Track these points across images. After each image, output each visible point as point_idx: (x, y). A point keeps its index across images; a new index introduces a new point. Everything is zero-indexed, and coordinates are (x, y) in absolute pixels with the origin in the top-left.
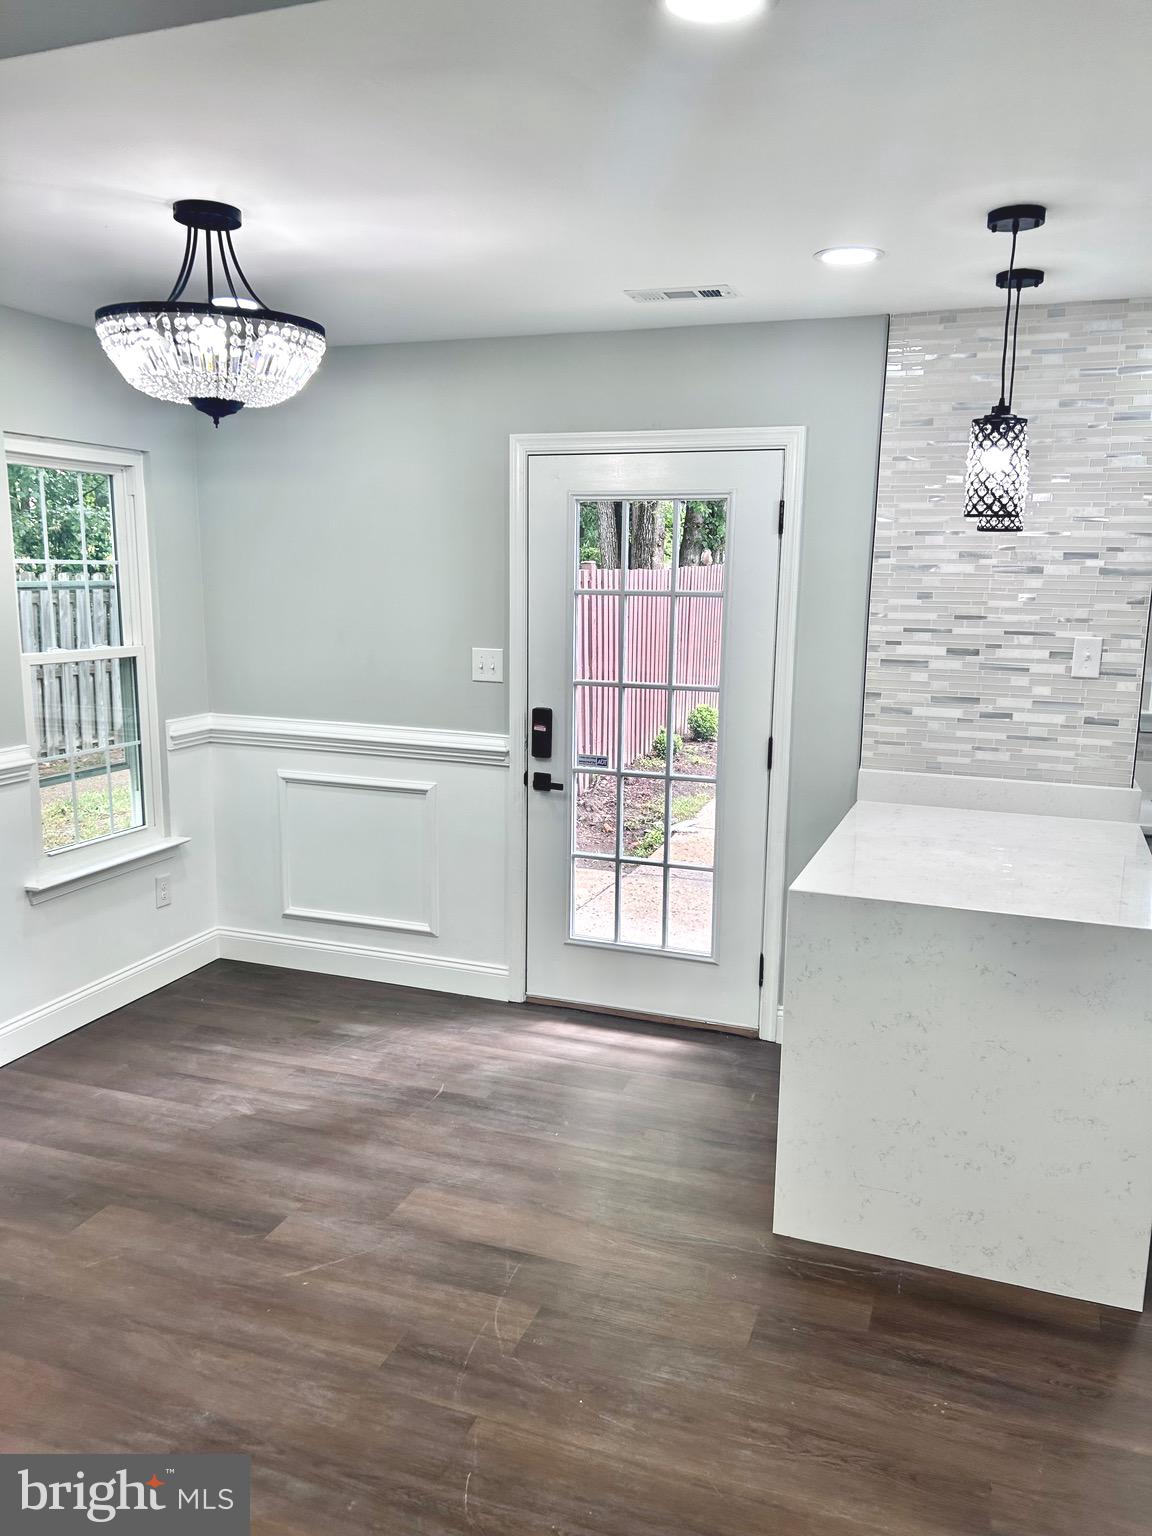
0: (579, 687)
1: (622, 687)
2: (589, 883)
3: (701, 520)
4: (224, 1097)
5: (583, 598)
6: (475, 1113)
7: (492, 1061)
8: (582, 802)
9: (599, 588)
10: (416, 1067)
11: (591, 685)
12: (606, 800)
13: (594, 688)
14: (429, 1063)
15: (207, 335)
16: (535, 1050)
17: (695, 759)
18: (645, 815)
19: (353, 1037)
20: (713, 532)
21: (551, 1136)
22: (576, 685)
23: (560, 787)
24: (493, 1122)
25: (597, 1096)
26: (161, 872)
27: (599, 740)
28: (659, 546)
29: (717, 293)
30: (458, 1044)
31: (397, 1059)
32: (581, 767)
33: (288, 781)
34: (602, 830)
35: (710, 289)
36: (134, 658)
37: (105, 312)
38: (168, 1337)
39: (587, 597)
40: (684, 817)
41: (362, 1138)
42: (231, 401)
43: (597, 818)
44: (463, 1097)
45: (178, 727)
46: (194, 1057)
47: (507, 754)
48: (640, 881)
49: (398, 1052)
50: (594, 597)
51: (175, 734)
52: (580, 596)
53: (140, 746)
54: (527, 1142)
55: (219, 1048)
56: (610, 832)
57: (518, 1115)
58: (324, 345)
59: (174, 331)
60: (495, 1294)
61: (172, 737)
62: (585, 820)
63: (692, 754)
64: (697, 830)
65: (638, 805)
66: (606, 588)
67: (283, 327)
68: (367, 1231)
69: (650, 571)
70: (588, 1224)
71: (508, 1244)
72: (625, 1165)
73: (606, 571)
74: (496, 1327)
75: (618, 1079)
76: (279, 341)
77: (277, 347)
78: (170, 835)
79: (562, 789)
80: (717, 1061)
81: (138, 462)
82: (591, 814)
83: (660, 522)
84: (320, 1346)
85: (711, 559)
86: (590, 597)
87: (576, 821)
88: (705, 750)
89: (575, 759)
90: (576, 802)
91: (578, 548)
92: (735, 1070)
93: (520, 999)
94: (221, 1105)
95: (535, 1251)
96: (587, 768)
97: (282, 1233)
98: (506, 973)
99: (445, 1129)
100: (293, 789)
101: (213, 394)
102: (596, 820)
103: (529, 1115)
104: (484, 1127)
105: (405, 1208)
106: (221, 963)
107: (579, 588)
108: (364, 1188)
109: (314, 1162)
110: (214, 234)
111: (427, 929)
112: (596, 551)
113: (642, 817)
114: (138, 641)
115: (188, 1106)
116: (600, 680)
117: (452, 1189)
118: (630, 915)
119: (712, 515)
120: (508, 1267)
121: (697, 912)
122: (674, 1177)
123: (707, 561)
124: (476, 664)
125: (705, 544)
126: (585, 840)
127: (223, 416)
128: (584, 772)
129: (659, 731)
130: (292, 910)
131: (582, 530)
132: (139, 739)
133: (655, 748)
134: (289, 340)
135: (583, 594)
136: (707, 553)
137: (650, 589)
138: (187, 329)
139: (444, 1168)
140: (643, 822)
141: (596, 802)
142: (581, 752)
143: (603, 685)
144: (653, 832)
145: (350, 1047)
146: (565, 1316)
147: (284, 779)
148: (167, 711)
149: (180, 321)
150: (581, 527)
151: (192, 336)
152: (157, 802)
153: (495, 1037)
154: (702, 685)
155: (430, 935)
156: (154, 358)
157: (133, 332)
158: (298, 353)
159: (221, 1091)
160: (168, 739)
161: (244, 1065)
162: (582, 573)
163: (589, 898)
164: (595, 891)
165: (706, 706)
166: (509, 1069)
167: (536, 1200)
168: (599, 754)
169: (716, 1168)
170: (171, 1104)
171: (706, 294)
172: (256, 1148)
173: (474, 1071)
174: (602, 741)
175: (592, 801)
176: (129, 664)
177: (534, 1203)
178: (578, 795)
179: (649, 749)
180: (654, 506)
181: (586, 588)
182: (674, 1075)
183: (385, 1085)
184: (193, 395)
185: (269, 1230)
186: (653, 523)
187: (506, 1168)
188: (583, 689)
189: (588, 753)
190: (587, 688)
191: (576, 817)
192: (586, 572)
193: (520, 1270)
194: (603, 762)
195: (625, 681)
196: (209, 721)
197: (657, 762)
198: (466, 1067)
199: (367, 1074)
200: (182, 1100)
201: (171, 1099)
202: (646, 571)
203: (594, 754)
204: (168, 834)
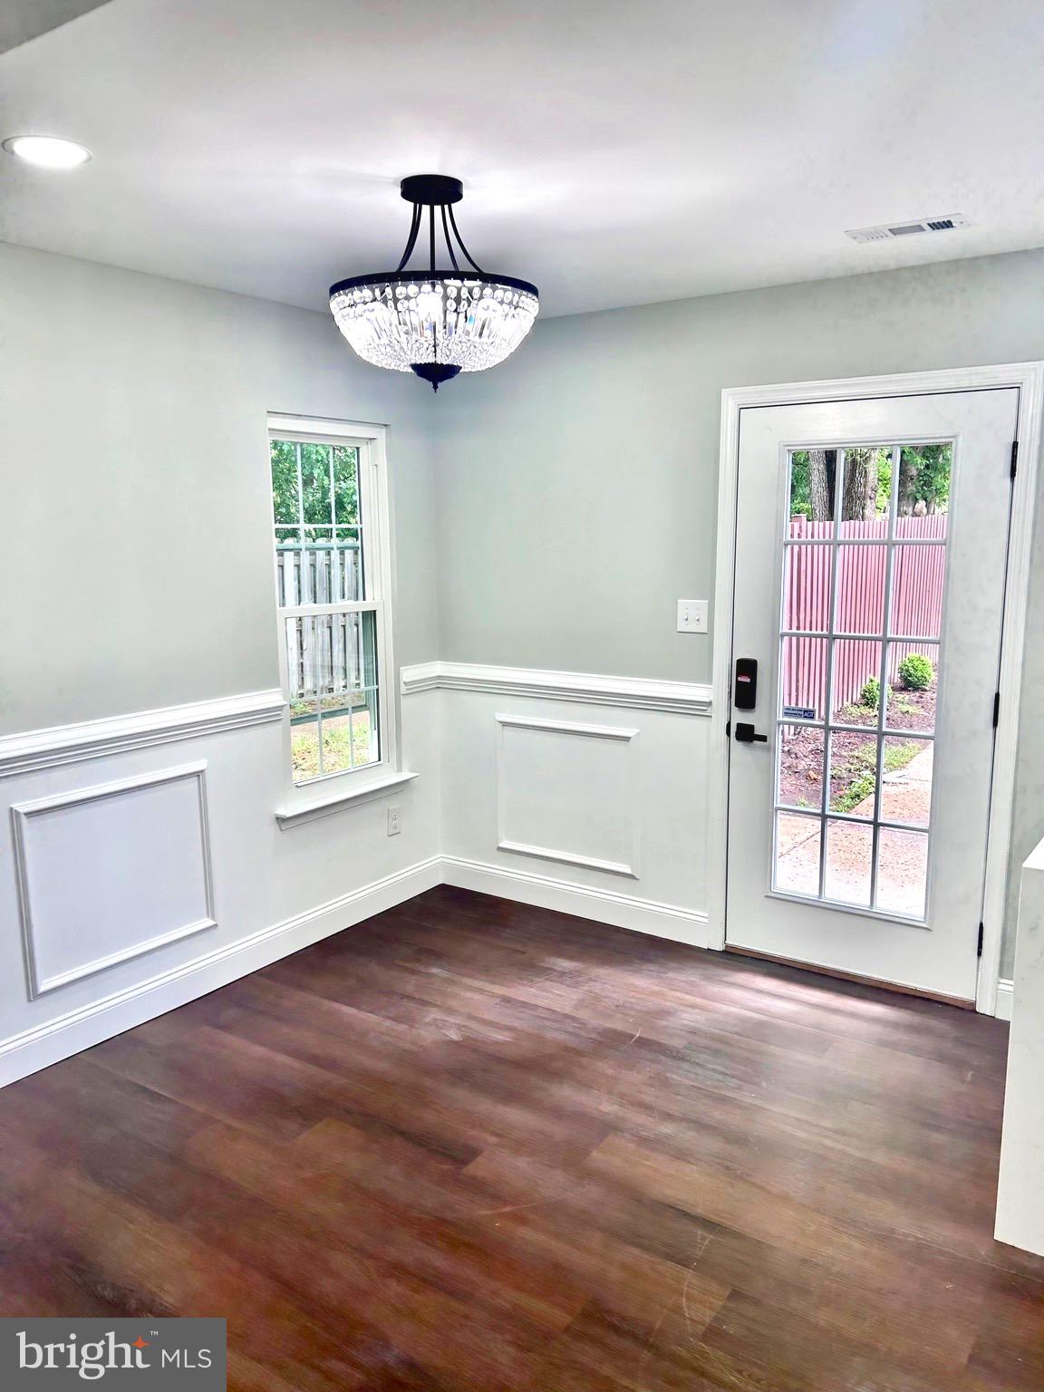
0: (786, 639)
1: (833, 638)
2: (794, 832)
3: (914, 472)
4: (435, 1020)
5: (792, 549)
6: (669, 1062)
7: (690, 1010)
8: (786, 749)
9: (809, 538)
10: (614, 1008)
11: (798, 636)
12: (812, 747)
13: (802, 639)
14: (627, 1004)
15: (426, 301)
16: (733, 1002)
17: (905, 708)
18: (852, 764)
19: (555, 971)
20: (928, 483)
21: (747, 1097)
22: (782, 636)
23: (763, 739)
24: (689, 1075)
25: (800, 1058)
26: (393, 804)
27: (806, 688)
28: (871, 498)
29: (948, 225)
30: (656, 988)
31: (597, 998)
32: (786, 719)
33: (505, 724)
34: (808, 777)
35: (941, 221)
36: (375, 611)
37: (336, 289)
38: (369, 1263)
39: (796, 548)
40: (894, 768)
41: (558, 1075)
42: (448, 366)
43: (802, 765)
44: (659, 1044)
45: (411, 673)
46: (413, 979)
47: (710, 704)
48: (846, 832)
49: (597, 991)
50: (803, 547)
51: (407, 680)
52: (789, 547)
53: (377, 690)
54: (722, 1100)
55: (435, 970)
56: (815, 779)
57: (714, 1070)
58: (537, 305)
59: (396, 300)
60: (685, 1266)
61: (405, 683)
62: (789, 767)
63: (903, 703)
64: (906, 781)
65: (845, 754)
66: (816, 538)
67: (497, 288)
68: (559, 1176)
69: (862, 523)
70: (785, 1199)
71: (699, 1211)
72: (826, 1137)
73: (816, 523)
74: (684, 1305)
75: (819, 1040)
76: (494, 304)
77: (491, 309)
78: (401, 771)
79: (766, 741)
80: (928, 1031)
81: (380, 435)
82: (795, 762)
83: (872, 475)
84: (509, 1297)
85: (925, 511)
86: (800, 548)
87: (780, 767)
88: (915, 699)
89: (780, 711)
90: (780, 748)
91: (789, 504)
92: (949, 1045)
93: (719, 947)
94: (433, 1028)
95: (728, 1223)
96: (793, 720)
97: (478, 1168)
98: (706, 920)
99: (639, 1076)
100: (509, 732)
101: (431, 360)
102: (800, 767)
103: (726, 1072)
104: (679, 1078)
105: (597, 1157)
106: (443, 889)
107: (789, 538)
108: (559, 1131)
109: (512, 1096)
110: (438, 209)
111: (628, 870)
112: (806, 506)
113: (849, 766)
114: (379, 596)
115: (405, 1026)
116: (808, 631)
117: (643, 1141)
118: (836, 866)
119: (927, 467)
120: (699, 1237)
121: (906, 867)
122: (880, 1158)
123: (921, 512)
124: (681, 614)
125: (919, 496)
126: (788, 787)
127: (441, 380)
128: (789, 724)
129: (868, 680)
130: (505, 844)
131: (793, 486)
132: (377, 684)
133: (863, 696)
134: (502, 302)
135: (793, 544)
136: (921, 504)
137: (861, 538)
138: (408, 298)
139: (637, 1118)
140: (850, 771)
141: (800, 749)
142: (787, 704)
143: (811, 636)
144: (860, 782)
145: (552, 981)
146: (757, 1303)
147: (500, 722)
148: (402, 659)
149: (401, 290)
150: (792, 484)
151: (412, 304)
152: (390, 739)
153: (692, 984)
154: (913, 637)
155: (631, 877)
156: (378, 329)
157: (360, 306)
158: (510, 315)
159: (434, 1014)
160: (402, 684)
161: (456, 990)
162: (793, 526)
163: (791, 847)
164: (799, 839)
165: (917, 655)
166: (707, 1020)
167: (729, 1164)
168: (805, 706)
169: (926, 1153)
170: (388, 1023)
171: (935, 226)
172: (461, 1076)
173: (671, 1019)
174: (808, 689)
175: (797, 748)
176: (370, 616)
177: (728, 1168)
178: (783, 741)
179: (857, 696)
180: (867, 460)
181: (796, 538)
182: (883, 1043)
183: (583, 1024)
184: (413, 362)
185: (465, 1162)
186: (866, 476)
187: (700, 1125)
188: (791, 640)
189: (793, 705)
190: (794, 639)
191: (780, 764)
192: (796, 525)
193: (711, 1242)
194: (809, 714)
195: (835, 632)
196: (438, 668)
197: (865, 710)
198: (664, 1013)
199: (568, 1010)
200: (396, 1019)
201: (389, 1018)
202: (857, 522)
203: (800, 706)
204: (400, 770)
